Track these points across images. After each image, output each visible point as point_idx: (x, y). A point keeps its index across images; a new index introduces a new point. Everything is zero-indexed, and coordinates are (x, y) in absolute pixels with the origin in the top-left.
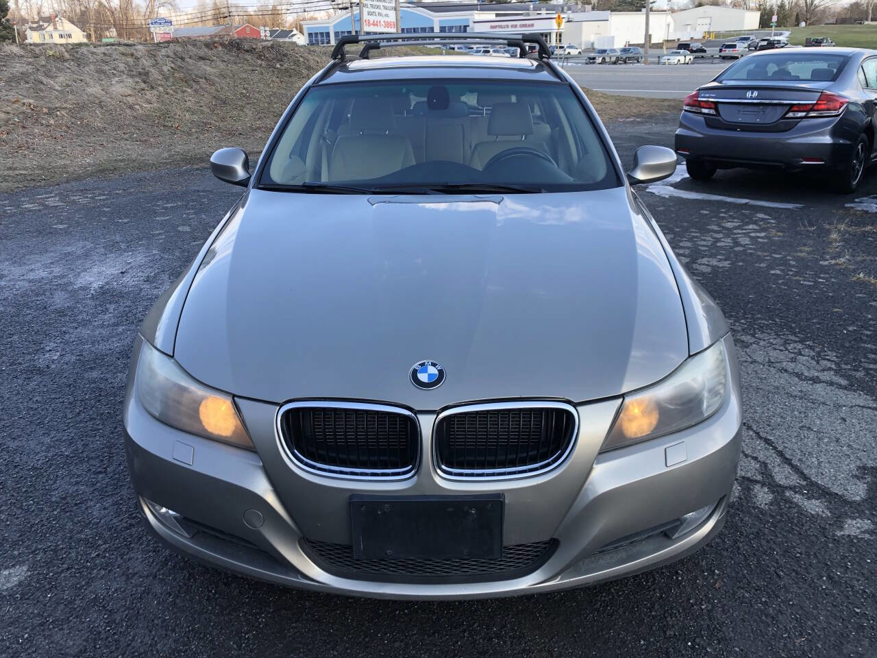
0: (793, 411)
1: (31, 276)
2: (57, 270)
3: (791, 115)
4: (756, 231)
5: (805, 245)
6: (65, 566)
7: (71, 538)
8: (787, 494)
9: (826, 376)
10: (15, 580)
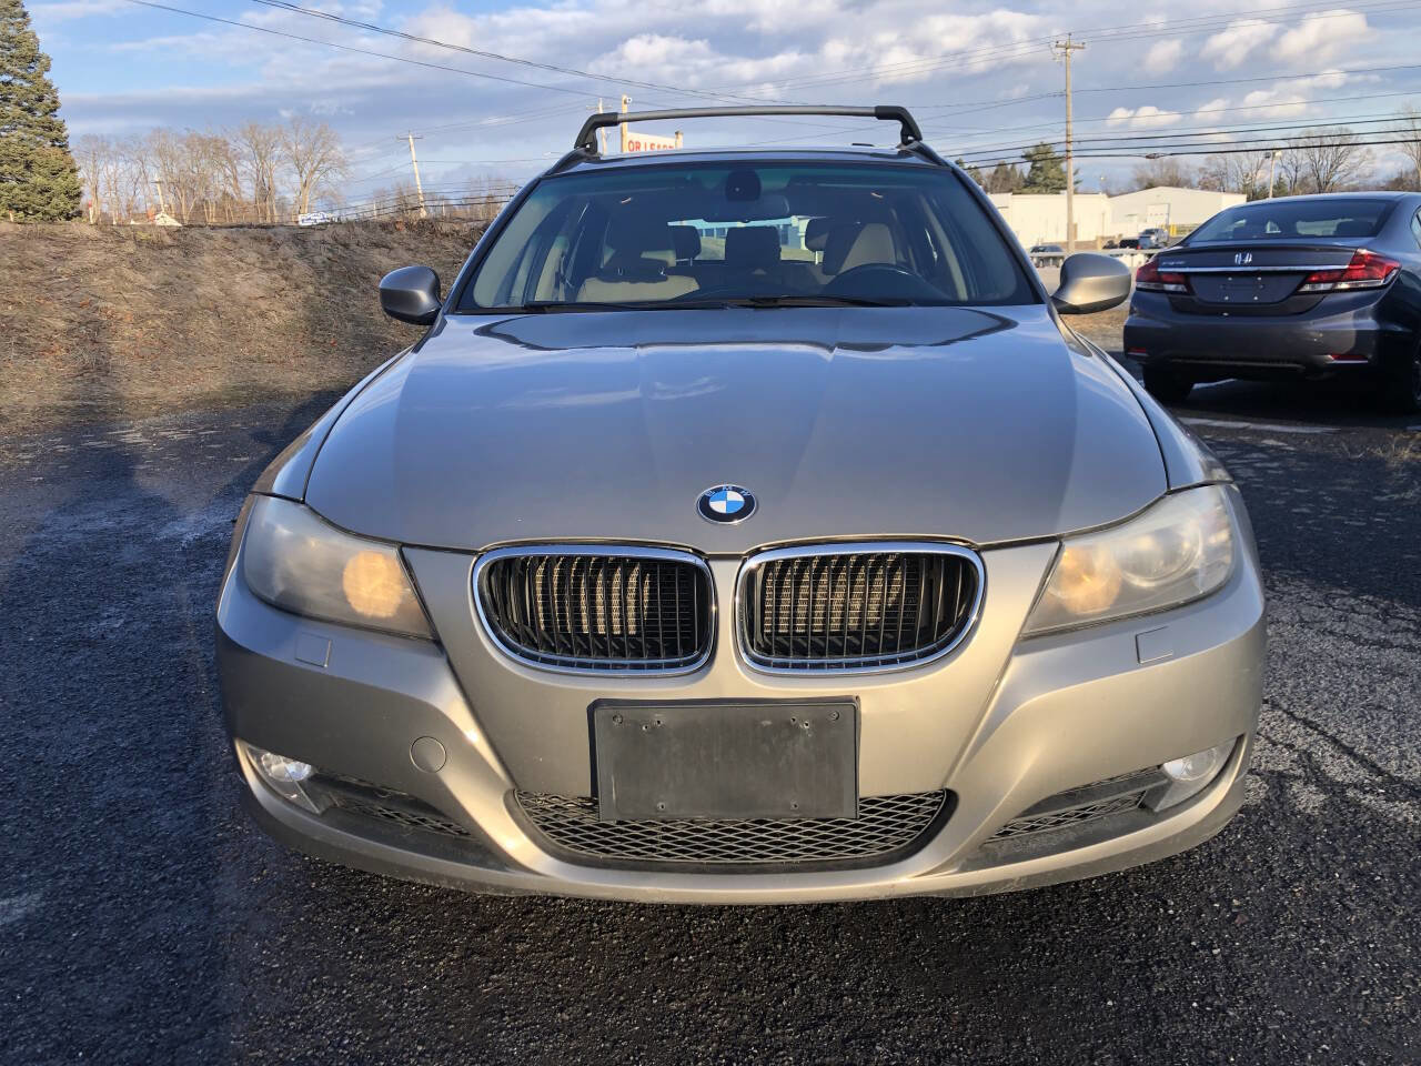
0: (1350, 684)
1: (88, 527)
2: (129, 519)
3: (1307, 288)
4: (1263, 460)
5: (1347, 477)
6: (106, 894)
7: (119, 857)
8: (1350, 793)
9: (1401, 638)
10: (18, 912)
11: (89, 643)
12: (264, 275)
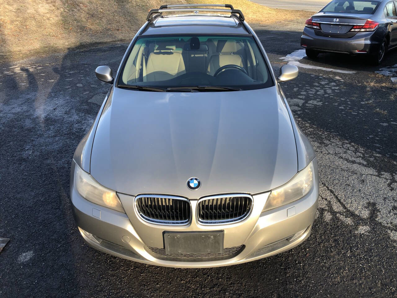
0: (343, 177)
1: (14, 111)
3: (353, 30)
4: (334, 86)
5: (355, 93)
6: (48, 251)
7: (49, 239)
8: (337, 215)
9: (358, 160)
11: (24, 160)
12: (47, 5)
